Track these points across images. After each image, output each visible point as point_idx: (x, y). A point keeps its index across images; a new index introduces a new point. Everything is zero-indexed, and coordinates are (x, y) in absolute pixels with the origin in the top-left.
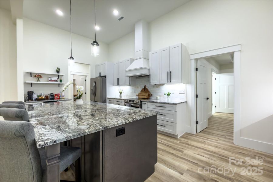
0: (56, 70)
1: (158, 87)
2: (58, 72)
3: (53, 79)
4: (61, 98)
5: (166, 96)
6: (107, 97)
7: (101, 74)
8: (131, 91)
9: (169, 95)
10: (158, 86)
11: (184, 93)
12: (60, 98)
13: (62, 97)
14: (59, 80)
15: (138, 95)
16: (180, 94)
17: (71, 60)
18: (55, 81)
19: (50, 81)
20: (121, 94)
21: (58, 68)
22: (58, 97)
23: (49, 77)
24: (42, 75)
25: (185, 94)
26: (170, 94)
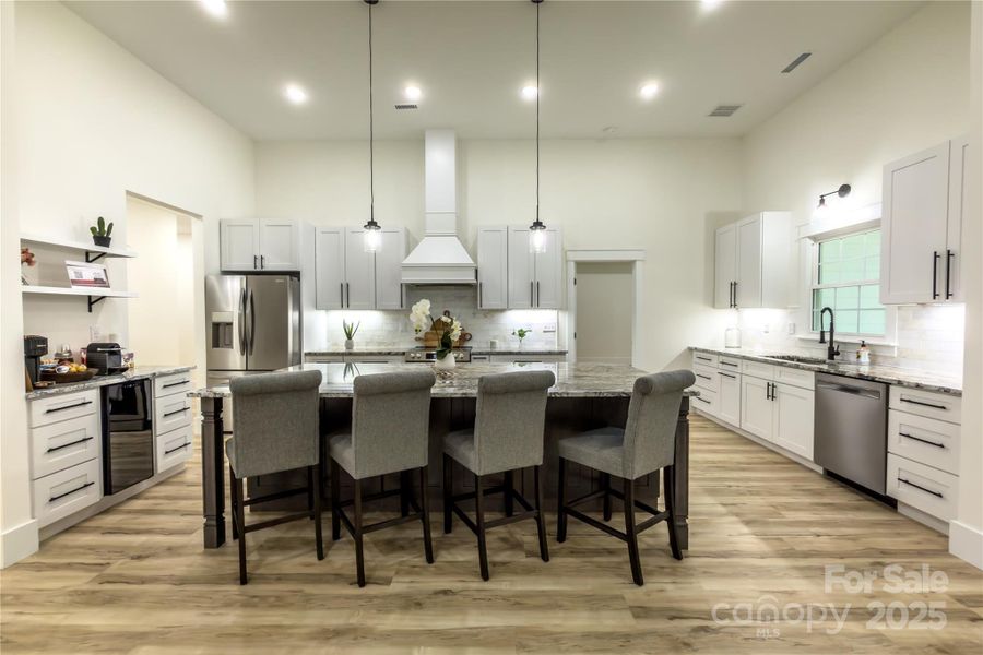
0: (94, 229)
2: (102, 239)
3: (88, 275)
5: (517, 337)
6: (304, 351)
7: (266, 264)
8: (390, 327)
9: (522, 334)
11: (554, 330)
15: (426, 339)
16: (544, 332)
19: (73, 282)
20: (349, 336)
21: (101, 222)
25: (556, 333)
26: (525, 332)
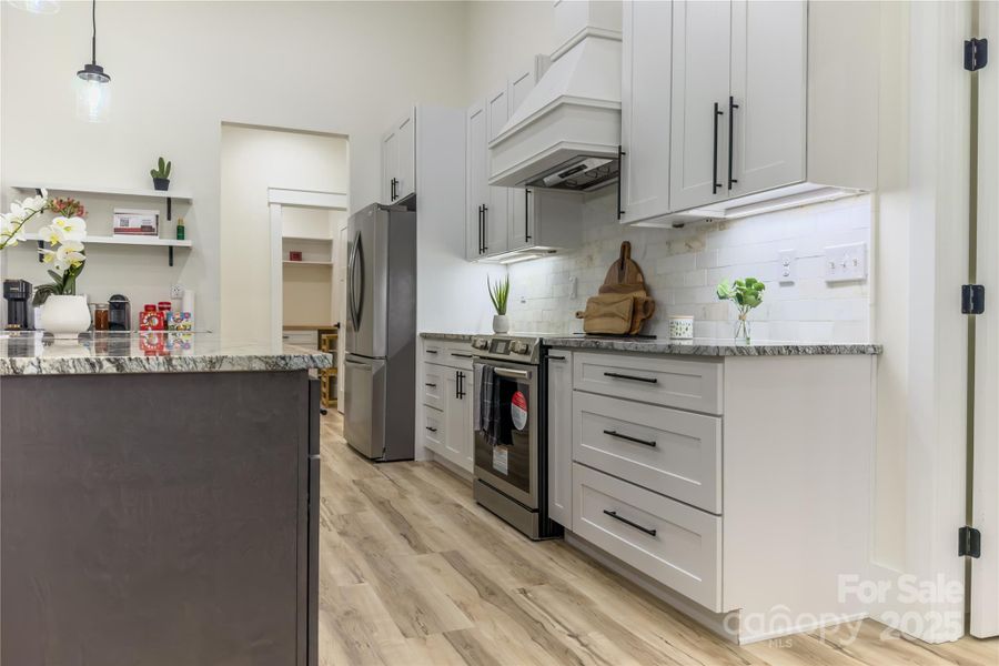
0: (153, 172)
1: (695, 244)
2: (161, 182)
3: (135, 223)
4: (170, 324)
6: (420, 330)
7: (399, 188)
10: (695, 239)
11: (860, 276)
12: (166, 326)
13: (176, 321)
14: (171, 226)
15: (587, 317)
16: (831, 284)
17: (93, 86)
18: (146, 230)
19: (117, 231)
20: (501, 310)
21: (161, 161)
22: (156, 321)
23: (116, 210)
24: (83, 202)
25: (868, 288)
26: (761, 288)
